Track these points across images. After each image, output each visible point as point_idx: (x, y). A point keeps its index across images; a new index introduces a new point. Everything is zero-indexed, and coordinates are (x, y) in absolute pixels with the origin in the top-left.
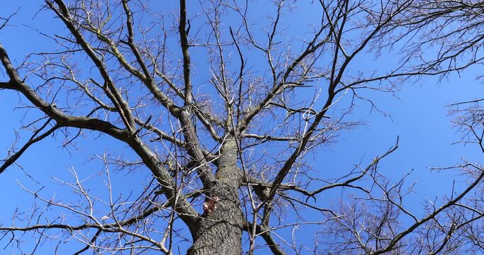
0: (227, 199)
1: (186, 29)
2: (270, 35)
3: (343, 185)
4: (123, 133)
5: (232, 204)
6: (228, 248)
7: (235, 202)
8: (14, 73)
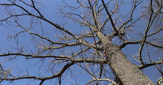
0: (109, 47)
1: (58, 26)
2: (77, 2)
3: (135, 8)
4: (72, 62)
5: (111, 47)
6: (118, 58)
7: (111, 46)
8: (40, 78)
